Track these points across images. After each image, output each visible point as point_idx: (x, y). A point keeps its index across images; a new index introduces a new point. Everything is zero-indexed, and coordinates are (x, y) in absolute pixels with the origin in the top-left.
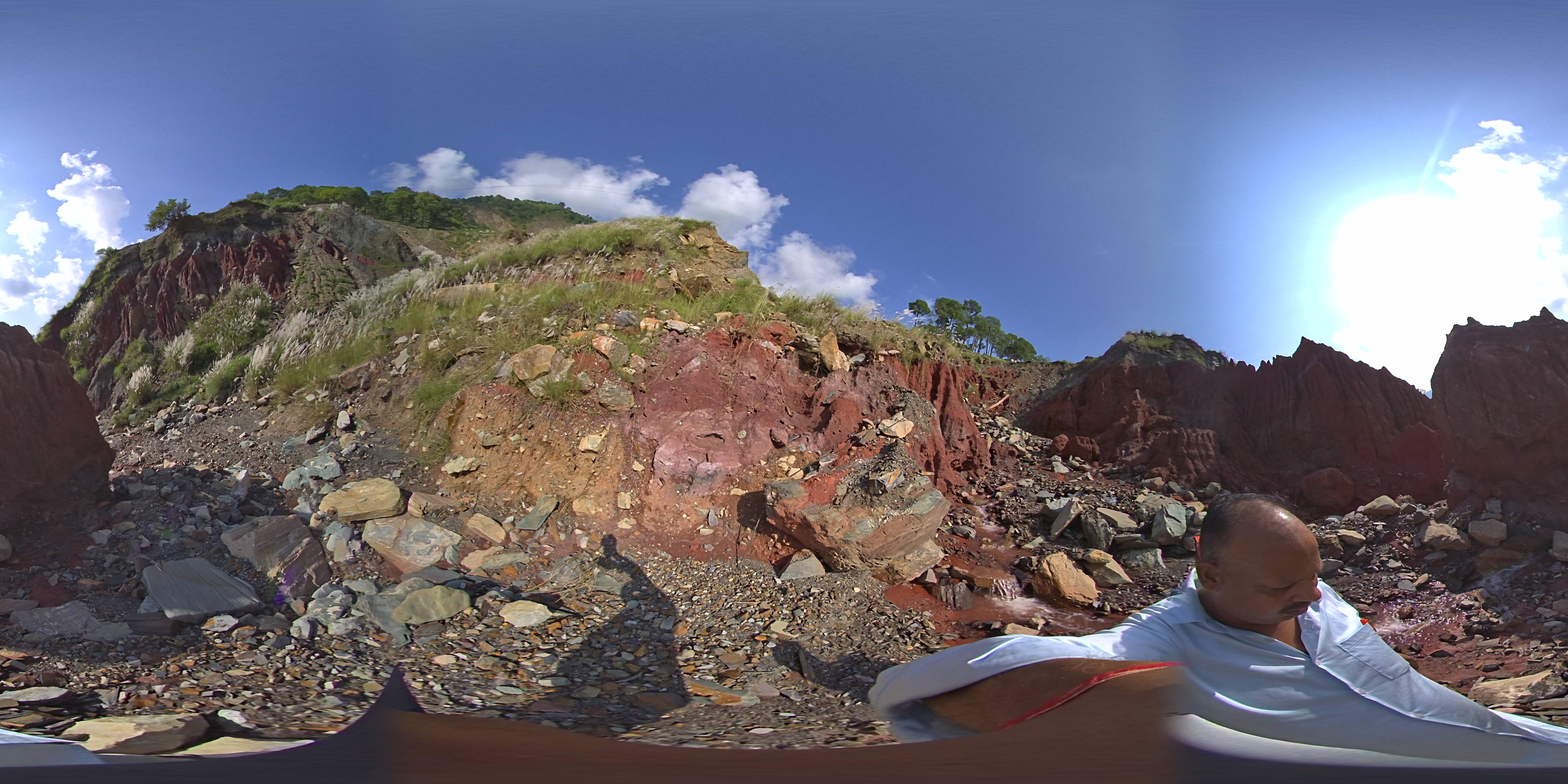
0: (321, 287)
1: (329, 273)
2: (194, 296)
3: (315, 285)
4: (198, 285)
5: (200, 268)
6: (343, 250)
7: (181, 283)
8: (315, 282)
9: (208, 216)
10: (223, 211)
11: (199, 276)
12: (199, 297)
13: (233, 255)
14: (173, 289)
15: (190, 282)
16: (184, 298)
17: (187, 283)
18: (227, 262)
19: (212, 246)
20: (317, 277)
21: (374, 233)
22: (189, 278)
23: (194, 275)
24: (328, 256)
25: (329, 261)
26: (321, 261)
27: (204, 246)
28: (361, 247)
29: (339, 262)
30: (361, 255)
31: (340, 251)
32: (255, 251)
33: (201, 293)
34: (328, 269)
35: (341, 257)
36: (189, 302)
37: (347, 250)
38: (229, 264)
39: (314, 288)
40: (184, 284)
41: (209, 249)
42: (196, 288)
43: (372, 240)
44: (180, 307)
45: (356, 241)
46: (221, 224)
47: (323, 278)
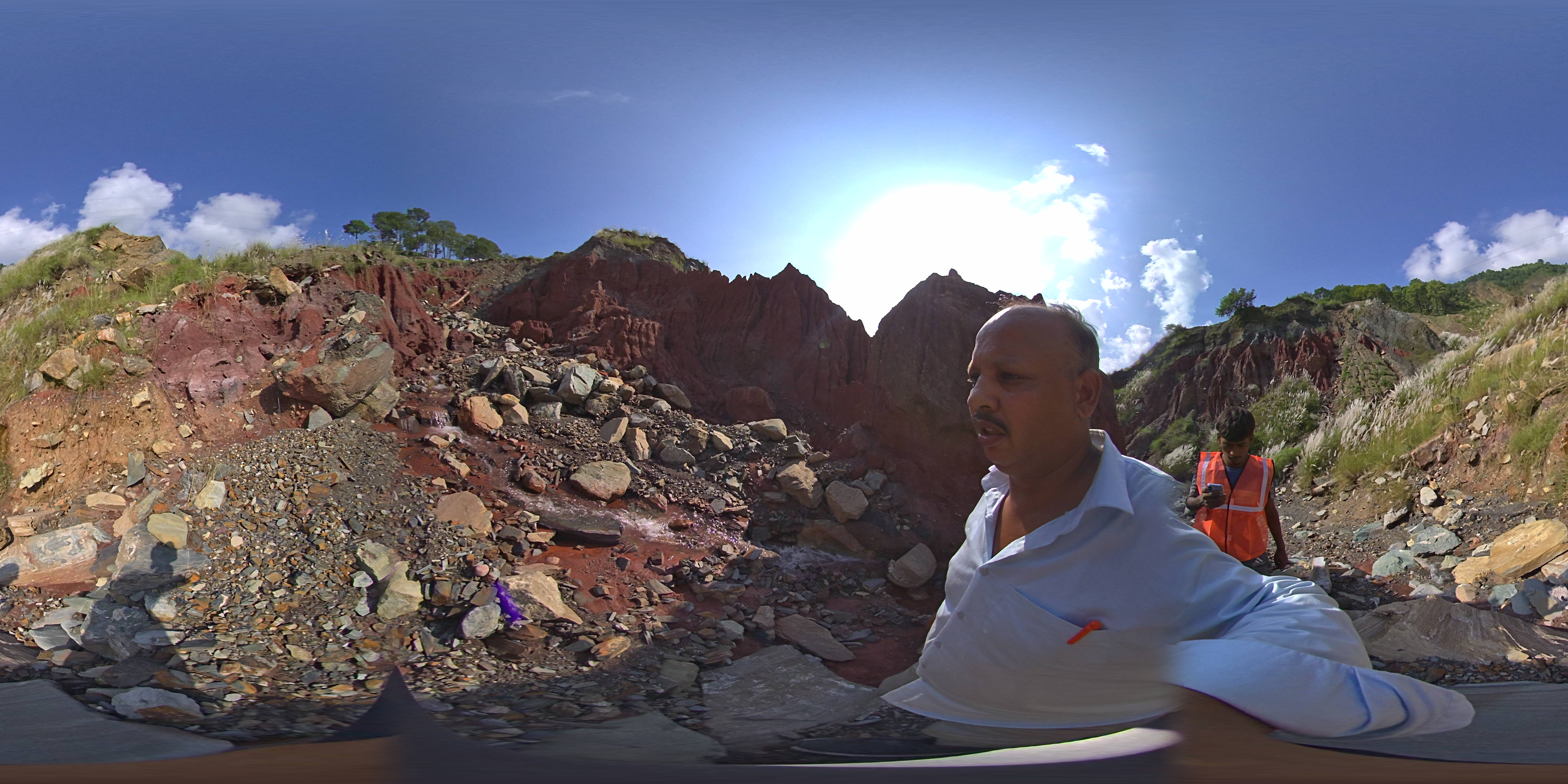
0: (1366, 381)
1: (1371, 367)
2: (1246, 385)
3: (1360, 379)
4: (1251, 374)
5: (1255, 359)
6: (1380, 344)
7: (1237, 371)
8: (1360, 377)
9: (1269, 309)
10: (1280, 306)
11: (1254, 365)
12: (1252, 387)
13: (1286, 349)
14: (1229, 376)
15: (1244, 371)
16: (1236, 385)
17: (1242, 371)
18: (1280, 354)
19: (1268, 338)
20: (1361, 371)
21: (1405, 325)
22: (1244, 367)
23: (1249, 364)
24: (1369, 351)
25: (1370, 355)
26: (1363, 356)
27: (1261, 337)
28: (1395, 340)
29: (1378, 356)
30: (1396, 348)
31: (1377, 345)
32: (1305, 345)
33: (1253, 383)
34: (1370, 363)
35: (1379, 352)
36: (1241, 391)
37: (1383, 344)
38: (1282, 357)
39: (1359, 382)
40: (1239, 372)
41: (1266, 341)
42: (1249, 379)
43: (1404, 332)
44: (1232, 394)
45: (1391, 335)
46: (1278, 319)
47: (1366, 372)
